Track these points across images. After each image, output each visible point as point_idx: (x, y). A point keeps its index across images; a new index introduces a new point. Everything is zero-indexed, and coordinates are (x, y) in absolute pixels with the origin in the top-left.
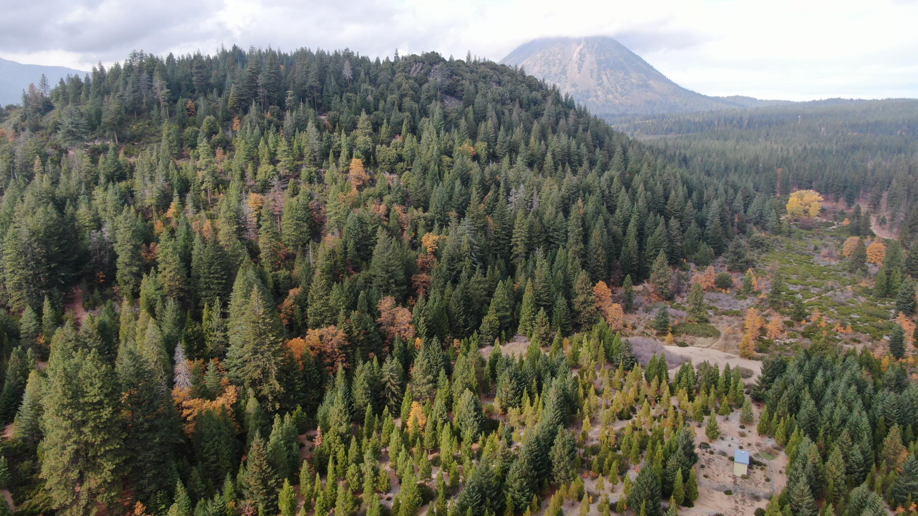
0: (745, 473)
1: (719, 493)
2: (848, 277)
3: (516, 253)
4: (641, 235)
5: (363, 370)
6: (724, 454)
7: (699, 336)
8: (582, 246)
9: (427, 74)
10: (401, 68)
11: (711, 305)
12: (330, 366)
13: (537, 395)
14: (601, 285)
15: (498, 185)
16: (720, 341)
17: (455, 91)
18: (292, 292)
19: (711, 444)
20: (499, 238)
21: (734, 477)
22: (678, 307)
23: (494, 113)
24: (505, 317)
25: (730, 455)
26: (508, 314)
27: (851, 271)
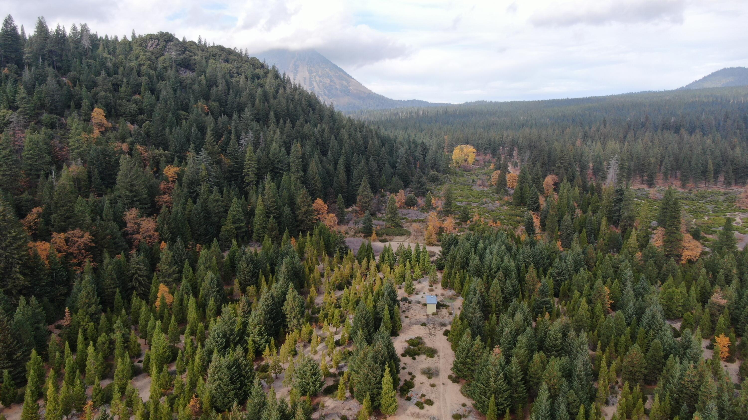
0: (435, 311)
1: (417, 326)
2: (496, 196)
3: (247, 181)
4: (348, 170)
5: (110, 263)
6: (419, 302)
7: (396, 236)
8: (302, 174)
9: (164, 48)
10: (138, 43)
11: (404, 217)
12: (77, 266)
13: (271, 275)
14: (319, 202)
15: (230, 133)
16: (412, 237)
17: (188, 64)
18: (35, 210)
19: (409, 298)
20: (232, 171)
21: (427, 315)
22: (380, 219)
23: (223, 80)
24: (240, 228)
25: (423, 303)
26: (243, 224)
27: (497, 193)
